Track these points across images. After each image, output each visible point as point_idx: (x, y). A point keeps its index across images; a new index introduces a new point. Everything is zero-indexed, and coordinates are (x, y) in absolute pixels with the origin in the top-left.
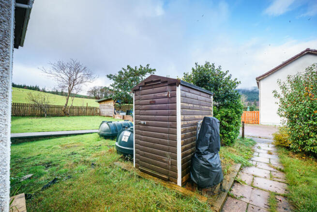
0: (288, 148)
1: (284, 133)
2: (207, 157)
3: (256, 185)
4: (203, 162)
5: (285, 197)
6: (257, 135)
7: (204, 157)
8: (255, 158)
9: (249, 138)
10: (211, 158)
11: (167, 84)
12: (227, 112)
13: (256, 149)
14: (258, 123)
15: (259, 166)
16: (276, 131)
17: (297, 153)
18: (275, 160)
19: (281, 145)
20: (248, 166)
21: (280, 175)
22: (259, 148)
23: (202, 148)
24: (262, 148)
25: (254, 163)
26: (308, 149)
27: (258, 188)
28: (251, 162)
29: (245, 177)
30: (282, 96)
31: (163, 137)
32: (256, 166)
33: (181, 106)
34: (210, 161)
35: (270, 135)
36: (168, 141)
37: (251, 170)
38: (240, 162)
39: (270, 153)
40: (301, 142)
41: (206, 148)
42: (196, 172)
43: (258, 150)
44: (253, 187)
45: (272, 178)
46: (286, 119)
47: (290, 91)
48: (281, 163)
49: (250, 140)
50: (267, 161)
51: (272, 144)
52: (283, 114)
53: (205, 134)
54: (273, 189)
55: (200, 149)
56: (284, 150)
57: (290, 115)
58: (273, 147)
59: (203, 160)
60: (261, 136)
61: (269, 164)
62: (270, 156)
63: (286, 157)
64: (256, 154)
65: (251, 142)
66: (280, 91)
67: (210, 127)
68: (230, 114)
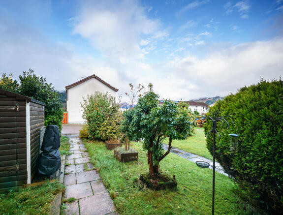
0: (87, 138)
1: (85, 129)
2: (53, 153)
3: (76, 163)
4: (50, 158)
5: (90, 163)
6: (69, 132)
7: (51, 153)
8: (72, 149)
9: (65, 136)
10: (55, 153)
11: (14, 99)
12: (53, 118)
13: (70, 143)
14: (67, 123)
15: (75, 153)
16: (81, 128)
17: (91, 140)
18: (82, 147)
19: (84, 137)
20: (69, 155)
21: (86, 154)
22: (72, 141)
23: (48, 148)
24: (74, 141)
25: (72, 152)
26: (96, 136)
27: (78, 164)
28: (70, 152)
29: (70, 162)
30: (85, 106)
31: (9, 148)
32: (73, 153)
33: (30, 119)
34: (55, 155)
35: (77, 131)
36: (16, 150)
37: (72, 157)
38: (64, 154)
39: (79, 143)
40: (93, 134)
41: (51, 147)
42: (44, 166)
43: (72, 143)
44: (75, 165)
45: (83, 157)
46: (86, 120)
47: (88, 103)
48: (85, 147)
49: (66, 137)
50: (78, 148)
51: (79, 137)
52: (85, 117)
53: (50, 138)
54: (85, 162)
55: (46, 149)
56: (85, 139)
57: (88, 119)
58: (80, 139)
59: (50, 156)
60: (71, 133)
61: (80, 150)
62: (79, 145)
63: (87, 143)
64: (71, 146)
65: (66, 138)
66: (83, 103)
67: (53, 132)
68: (55, 120)
